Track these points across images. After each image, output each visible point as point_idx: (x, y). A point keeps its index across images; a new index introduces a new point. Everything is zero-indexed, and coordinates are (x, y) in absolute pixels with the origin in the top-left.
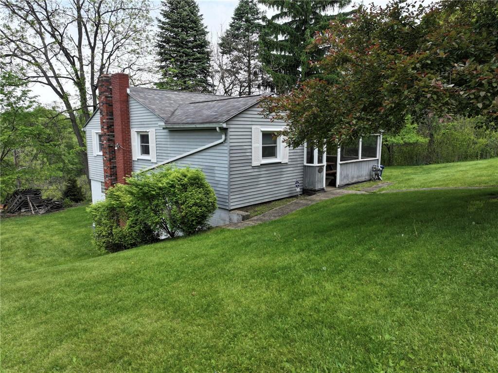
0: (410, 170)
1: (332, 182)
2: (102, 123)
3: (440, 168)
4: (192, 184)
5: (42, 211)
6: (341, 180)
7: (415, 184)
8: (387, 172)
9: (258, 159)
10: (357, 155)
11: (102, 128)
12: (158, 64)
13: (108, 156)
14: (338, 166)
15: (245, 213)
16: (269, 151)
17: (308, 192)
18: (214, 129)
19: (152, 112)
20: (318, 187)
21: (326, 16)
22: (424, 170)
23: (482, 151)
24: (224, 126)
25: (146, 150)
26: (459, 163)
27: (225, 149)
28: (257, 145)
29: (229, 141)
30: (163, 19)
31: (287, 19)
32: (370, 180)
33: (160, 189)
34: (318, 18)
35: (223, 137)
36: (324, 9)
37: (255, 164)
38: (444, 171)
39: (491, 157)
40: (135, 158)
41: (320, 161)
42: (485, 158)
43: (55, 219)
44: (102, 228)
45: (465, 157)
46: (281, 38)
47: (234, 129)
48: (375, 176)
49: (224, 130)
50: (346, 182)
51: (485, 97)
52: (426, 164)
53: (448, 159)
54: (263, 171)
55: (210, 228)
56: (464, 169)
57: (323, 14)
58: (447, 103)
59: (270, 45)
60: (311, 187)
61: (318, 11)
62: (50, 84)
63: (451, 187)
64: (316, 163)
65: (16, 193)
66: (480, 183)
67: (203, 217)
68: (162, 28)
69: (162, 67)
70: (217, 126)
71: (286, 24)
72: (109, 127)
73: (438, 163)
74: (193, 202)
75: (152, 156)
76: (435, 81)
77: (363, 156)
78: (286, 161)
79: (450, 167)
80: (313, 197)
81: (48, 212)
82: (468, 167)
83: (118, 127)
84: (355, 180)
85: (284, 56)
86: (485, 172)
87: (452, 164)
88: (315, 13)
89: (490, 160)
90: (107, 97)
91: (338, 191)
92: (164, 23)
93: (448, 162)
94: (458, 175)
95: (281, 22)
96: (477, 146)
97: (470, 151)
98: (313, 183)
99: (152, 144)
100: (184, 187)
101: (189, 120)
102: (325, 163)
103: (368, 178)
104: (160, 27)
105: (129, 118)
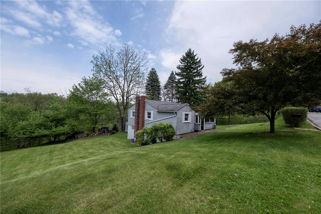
0: (223, 126)
1: (202, 128)
2: (136, 109)
3: (233, 126)
4: (170, 127)
5: (109, 134)
6: (205, 128)
7: (227, 130)
8: (217, 127)
9: (184, 121)
10: (209, 121)
11: (136, 110)
12: (145, 91)
13: (137, 118)
14: (204, 124)
15: (181, 136)
16: (186, 119)
17: (196, 131)
18: (173, 113)
19: (153, 107)
20: (199, 130)
21: (195, 80)
22: (228, 126)
23: (246, 121)
24: (177, 112)
25: (149, 117)
26: (239, 125)
27: (176, 118)
28: (184, 117)
29: (177, 116)
30: (148, 79)
31: (184, 80)
32: (213, 129)
33: (160, 128)
34: (193, 80)
35: (176, 115)
36: (195, 78)
37: (183, 122)
38: (235, 127)
39: (249, 123)
40: (145, 119)
41: (199, 122)
42: (247, 124)
43: (114, 136)
44: (141, 139)
45: (241, 123)
46: (182, 85)
47: (179, 113)
48: (214, 128)
49: (176, 113)
50: (206, 129)
51: (248, 111)
52: (228, 125)
53: (235, 123)
54: (185, 124)
55: (173, 140)
56: (241, 127)
57: (194, 79)
58: (240, 112)
59: (179, 87)
60: (197, 130)
61: (193, 78)
62: (114, 96)
63: (239, 131)
64: (198, 123)
65: (102, 128)
66: (247, 131)
67: (173, 136)
68: (148, 81)
69: (146, 92)
70: (174, 112)
71: (183, 81)
72: (138, 110)
73: (232, 124)
74: (170, 132)
75: (151, 119)
76: (237, 107)
77: (211, 121)
78: (190, 122)
79: (236, 126)
80: (198, 133)
81: (111, 134)
82: (242, 126)
83: (141, 110)
84: (208, 129)
85: (183, 90)
86: (248, 128)
87: (236, 125)
88: (192, 79)
89: (248, 124)
90: (138, 102)
91: (204, 131)
92: (148, 80)
93: (235, 124)
94: (240, 128)
95: (181, 81)
96: (244, 120)
97: (242, 121)
98: (198, 129)
99: (152, 116)
100: (168, 128)
101: (165, 110)
102: (201, 123)
103: (212, 128)
104: (147, 81)
105: (145, 108)
